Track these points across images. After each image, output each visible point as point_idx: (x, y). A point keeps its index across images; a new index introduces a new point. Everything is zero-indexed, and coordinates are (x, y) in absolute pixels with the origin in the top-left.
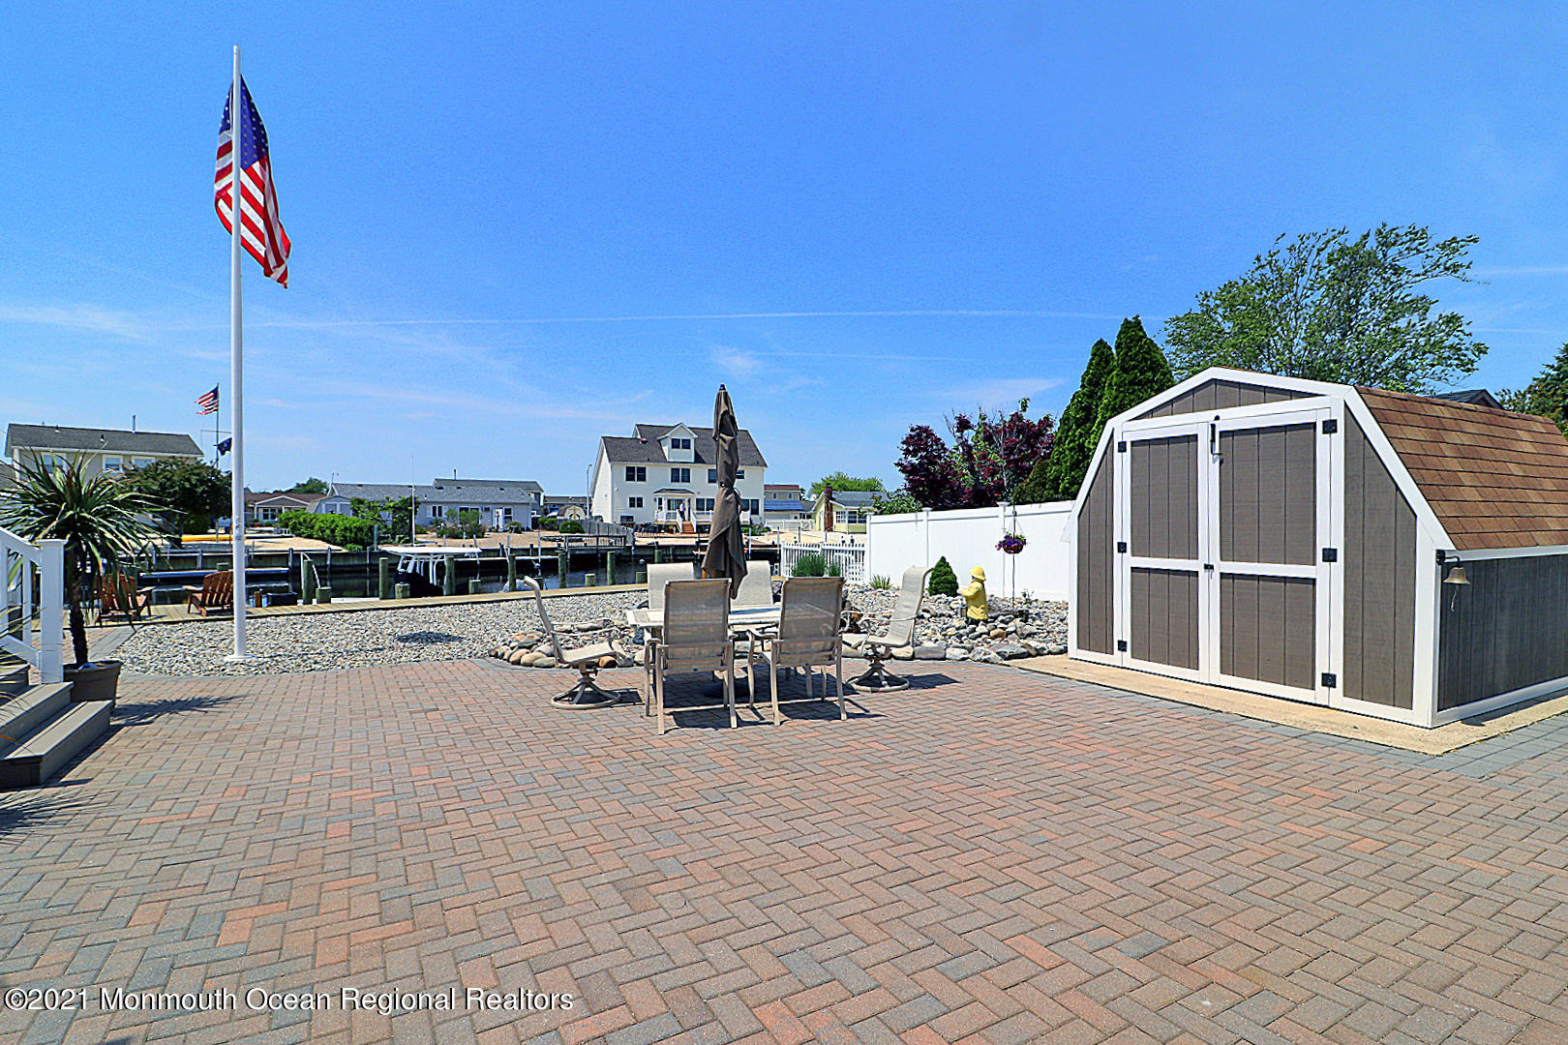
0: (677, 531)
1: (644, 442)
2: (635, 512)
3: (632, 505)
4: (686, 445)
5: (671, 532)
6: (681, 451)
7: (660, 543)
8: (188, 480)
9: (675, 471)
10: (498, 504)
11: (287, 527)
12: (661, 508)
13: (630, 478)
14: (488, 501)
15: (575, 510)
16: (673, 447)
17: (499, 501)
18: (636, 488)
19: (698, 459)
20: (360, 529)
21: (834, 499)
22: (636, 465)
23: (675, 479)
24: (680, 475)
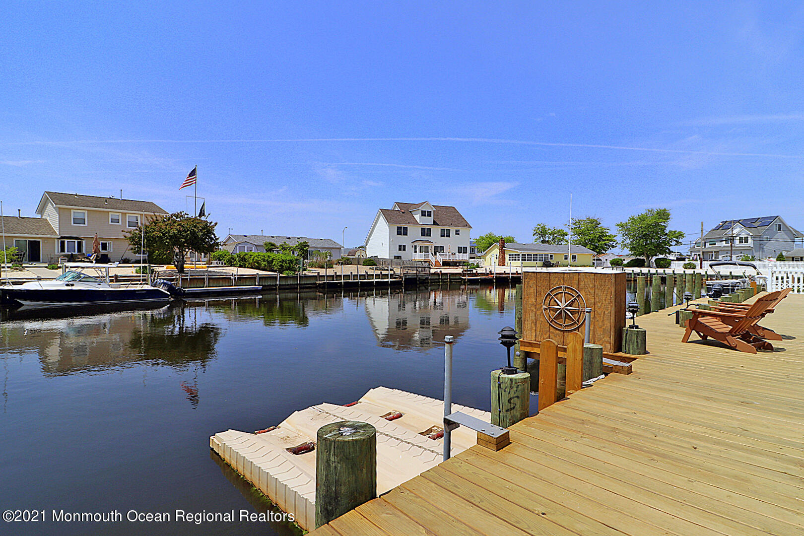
0: (432, 265)
1: (403, 213)
2: (401, 253)
3: (400, 250)
4: (429, 214)
6: (426, 218)
7: (442, 272)
9: (423, 230)
11: (221, 260)
12: (416, 252)
13: (399, 233)
15: (361, 252)
16: (422, 215)
17: (324, 247)
18: (403, 240)
19: (435, 223)
21: (505, 247)
22: (402, 226)
23: (423, 235)
24: (426, 232)
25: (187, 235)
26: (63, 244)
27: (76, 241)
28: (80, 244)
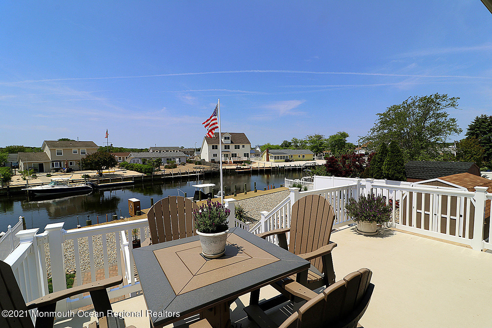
0: (228, 163)
1: (216, 138)
2: (215, 158)
3: (214, 156)
4: (228, 138)
5: (226, 164)
6: (227, 140)
8: (105, 158)
9: (225, 146)
10: (177, 157)
11: (124, 167)
12: (222, 157)
13: (213, 148)
14: (174, 156)
15: (197, 157)
16: (225, 139)
17: (177, 156)
18: (215, 151)
19: (232, 142)
20: (149, 169)
21: (269, 152)
22: (215, 145)
23: (225, 148)
24: (227, 147)
25: (102, 161)
26: (53, 164)
27: (59, 162)
28: (60, 164)
